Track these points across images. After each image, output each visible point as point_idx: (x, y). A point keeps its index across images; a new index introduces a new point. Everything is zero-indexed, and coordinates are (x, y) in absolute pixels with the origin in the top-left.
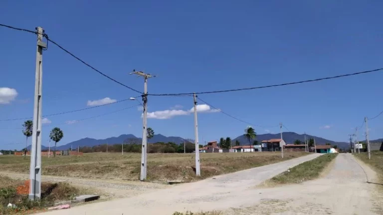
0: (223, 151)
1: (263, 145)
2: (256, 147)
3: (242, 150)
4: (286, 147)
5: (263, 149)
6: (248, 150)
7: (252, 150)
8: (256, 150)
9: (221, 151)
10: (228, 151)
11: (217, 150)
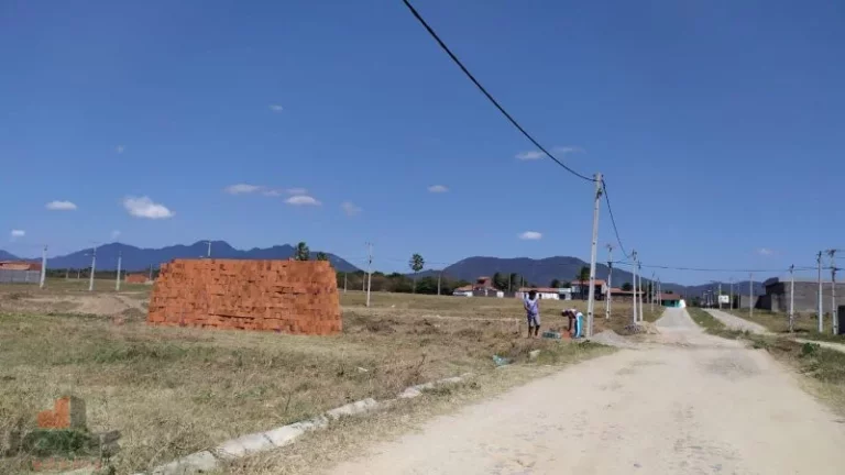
0: (505, 295)
1: (573, 288)
2: (562, 290)
3: (537, 295)
4: (612, 294)
5: (574, 295)
6: (548, 296)
7: (555, 296)
8: (562, 296)
9: (500, 294)
10: (513, 296)
11: (492, 294)
